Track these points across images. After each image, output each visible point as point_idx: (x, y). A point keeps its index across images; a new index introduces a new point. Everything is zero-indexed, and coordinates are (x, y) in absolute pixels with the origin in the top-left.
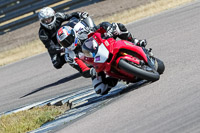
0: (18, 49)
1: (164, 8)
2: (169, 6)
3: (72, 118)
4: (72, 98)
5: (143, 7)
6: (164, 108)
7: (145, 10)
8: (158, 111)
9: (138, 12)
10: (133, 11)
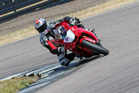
0: (3, 37)
1: (105, 9)
2: (109, 8)
3: (41, 85)
4: (41, 71)
5: (90, 9)
6: (105, 79)
7: (92, 11)
8: (101, 81)
9: (87, 12)
10: (84, 11)
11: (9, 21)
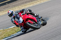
6: (55, 28)
8: (53, 29)
11: (13, 3)
